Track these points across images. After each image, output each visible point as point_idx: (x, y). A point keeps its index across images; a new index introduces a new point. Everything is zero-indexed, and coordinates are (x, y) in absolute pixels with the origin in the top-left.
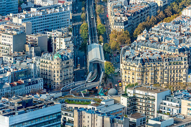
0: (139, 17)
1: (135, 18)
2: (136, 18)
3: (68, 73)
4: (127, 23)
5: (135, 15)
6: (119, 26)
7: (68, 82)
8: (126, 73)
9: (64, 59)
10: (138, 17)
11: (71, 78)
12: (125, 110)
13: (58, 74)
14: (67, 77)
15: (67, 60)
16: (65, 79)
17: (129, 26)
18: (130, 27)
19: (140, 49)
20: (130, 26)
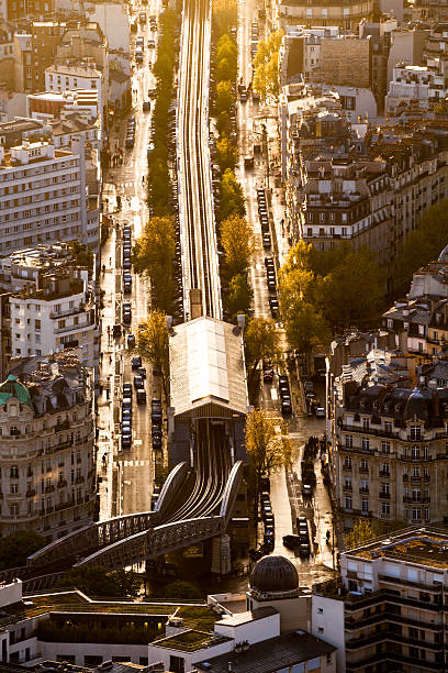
0: (426, 174)
1: (408, 185)
2: (411, 183)
3: (67, 478)
4: (367, 212)
5: (408, 168)
6: (327, 229)
7: (69, 520)
8: (347, 467)
9: (41, 407)
10: (421, 177)
11: (80, 500)
12: (334, 665)
13: (15, 482)
14: (61, 497)
15: (57, 410)
16: (53, 505)
17: (375, 224)
18: (384, 226)
19: (423, 342)
20: (381, 222)
